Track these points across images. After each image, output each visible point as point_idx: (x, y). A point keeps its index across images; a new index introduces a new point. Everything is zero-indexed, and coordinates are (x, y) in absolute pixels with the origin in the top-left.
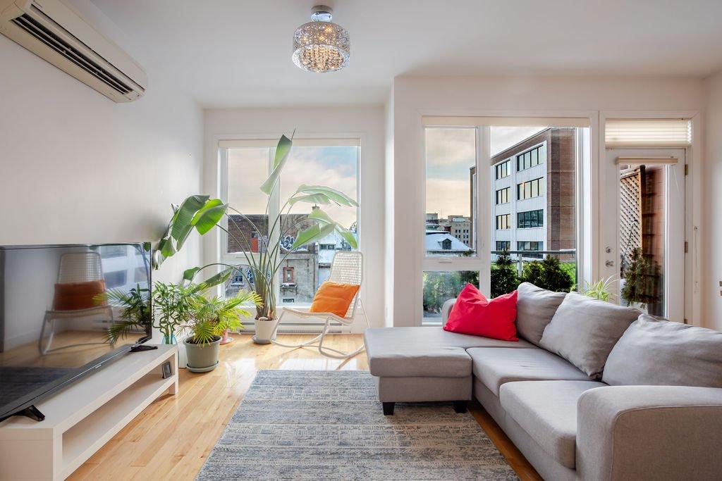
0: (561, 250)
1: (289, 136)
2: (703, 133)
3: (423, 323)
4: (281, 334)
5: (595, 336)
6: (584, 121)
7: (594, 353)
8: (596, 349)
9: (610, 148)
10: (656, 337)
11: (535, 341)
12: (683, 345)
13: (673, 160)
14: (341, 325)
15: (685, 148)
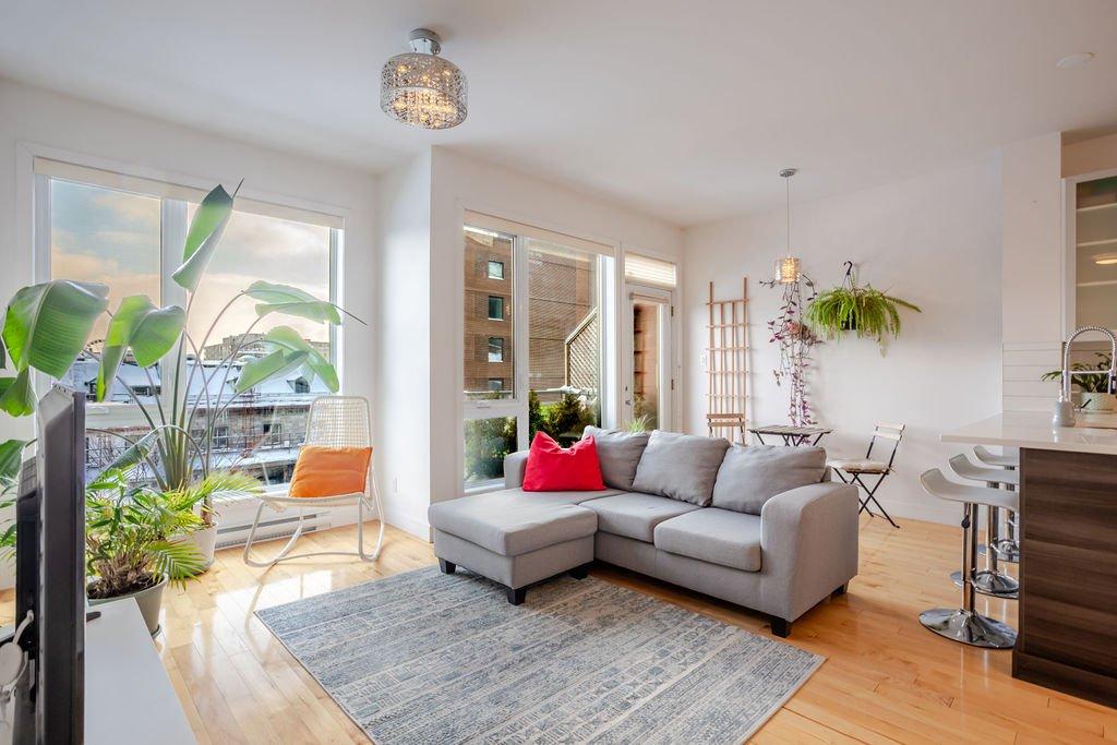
0: (549, 390)
1: (230, 191)
2: (682, 276)
3: (466, 491)
4: (224, 549)
5: (701, 467)
6: (607, 249)
7: (703, 483)
8: (704, 479)
9: (628, 282)
10: (759, 458)
11: (627, 486)
12: (781, 460)
13: (665, 301)
14: (315, 516)
15: (671, 290)
